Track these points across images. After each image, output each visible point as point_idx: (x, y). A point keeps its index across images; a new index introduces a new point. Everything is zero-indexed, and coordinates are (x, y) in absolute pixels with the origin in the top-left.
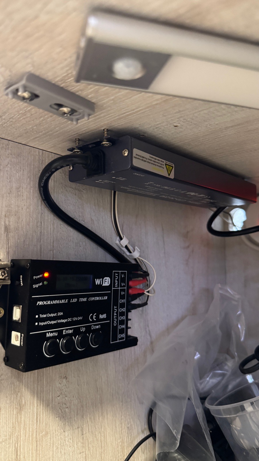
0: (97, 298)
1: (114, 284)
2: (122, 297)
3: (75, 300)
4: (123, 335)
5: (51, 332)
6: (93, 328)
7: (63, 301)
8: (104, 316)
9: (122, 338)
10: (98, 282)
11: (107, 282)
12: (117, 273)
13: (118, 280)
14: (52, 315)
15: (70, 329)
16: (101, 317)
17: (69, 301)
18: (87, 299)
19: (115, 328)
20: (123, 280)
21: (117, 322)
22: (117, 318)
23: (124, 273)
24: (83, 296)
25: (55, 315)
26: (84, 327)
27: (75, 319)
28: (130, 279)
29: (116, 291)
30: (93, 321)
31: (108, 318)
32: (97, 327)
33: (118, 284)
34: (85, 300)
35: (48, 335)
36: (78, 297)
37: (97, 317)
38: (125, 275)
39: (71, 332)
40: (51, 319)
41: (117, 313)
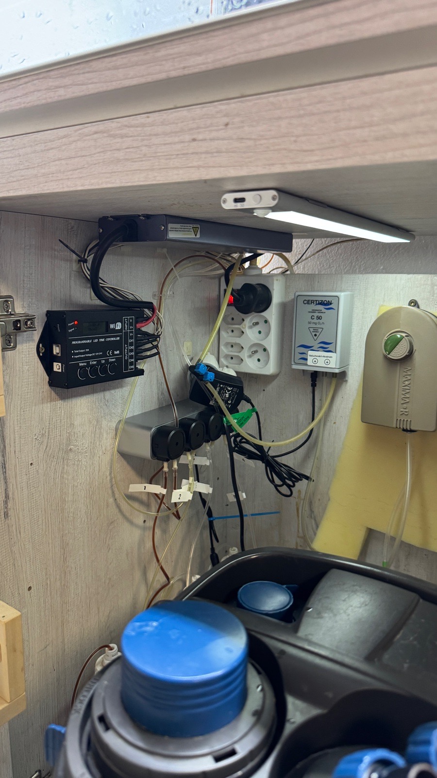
0: (112, 339)
1: (125, 327)
2: (131, 338)
3: (96, 341)
4: (133, 367)
5: (82, 363)
6: (111, 360)
7: (88, 341)
8: (118, 352)
9: (132, 369)
10: (112, 326)
11: (119, 326)
12: (126, 318)
13: (127, 324)
14: (82, 351)
15: (95, 361)
16: (115, 353)
17: (92, 341)
18: (105, 340)
19: (126, 361)
20: (131, 324)
21: (128, 357)
22: (127, 354)
23: (132, 319)
24: (102, 338)
25: (84, 351)
26: (104, 360)
27: (97, 354)
28: (137, 322)
29: (126, 333)
30: (110, 356)
31: (121, 353)
32: (113, 360)
33: (127, 327)
34: (103, 340)
35: (80, 365)
36: (98, 338)
37: (113, 353)
38: (133, 320)
39: (95, 363)
40: (81, 353)
41: (127, 350)
